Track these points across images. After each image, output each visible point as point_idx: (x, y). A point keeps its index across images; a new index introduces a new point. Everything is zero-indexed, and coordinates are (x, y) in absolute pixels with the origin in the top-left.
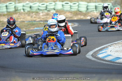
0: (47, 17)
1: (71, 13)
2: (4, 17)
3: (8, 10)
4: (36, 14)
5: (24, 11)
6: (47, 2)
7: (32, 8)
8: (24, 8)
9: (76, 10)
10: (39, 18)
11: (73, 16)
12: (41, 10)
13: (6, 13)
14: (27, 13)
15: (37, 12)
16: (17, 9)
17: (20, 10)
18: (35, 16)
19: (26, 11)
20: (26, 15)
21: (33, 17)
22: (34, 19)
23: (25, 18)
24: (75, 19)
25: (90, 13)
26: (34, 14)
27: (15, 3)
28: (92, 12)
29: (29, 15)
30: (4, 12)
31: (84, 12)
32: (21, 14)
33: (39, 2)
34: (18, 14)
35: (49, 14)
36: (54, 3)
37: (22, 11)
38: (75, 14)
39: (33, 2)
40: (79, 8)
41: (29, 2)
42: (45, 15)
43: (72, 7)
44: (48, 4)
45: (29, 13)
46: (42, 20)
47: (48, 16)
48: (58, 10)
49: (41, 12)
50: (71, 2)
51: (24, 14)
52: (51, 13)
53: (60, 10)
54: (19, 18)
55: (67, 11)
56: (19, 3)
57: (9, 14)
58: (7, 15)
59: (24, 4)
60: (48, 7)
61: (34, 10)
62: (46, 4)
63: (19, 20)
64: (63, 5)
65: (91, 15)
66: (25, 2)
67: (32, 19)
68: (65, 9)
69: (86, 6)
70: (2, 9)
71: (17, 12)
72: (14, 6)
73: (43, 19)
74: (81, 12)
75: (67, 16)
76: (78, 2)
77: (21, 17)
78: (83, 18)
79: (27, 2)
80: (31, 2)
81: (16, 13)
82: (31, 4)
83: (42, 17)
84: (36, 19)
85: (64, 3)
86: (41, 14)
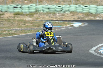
0: (62, 17)
1: (83, 14)
2: (27, 16)
3: (30, 11)
4: (54, 14)
5: (43, 12)
6: (63, 5)
7: (50, 9)
8: (44, 9)
9: (87, 11)
10: (56, 18)
11: (85, 16)
12: (58, 11)
13: (28, 13)
14: (45, 14)
15: (54, 13)
16: (37, 10)
17: (40, 11)
18: (52, 16)
19: (45, 12)
20: (45, 15)
21: (51, 17)
22: (52, 19)
23: (44, 17)
24: (87, 19)
25: (99, 14)
26: (51, 14)
27: (36, 5)
28: (101, 13)
29: (47, 15)
30: (27, 12)
31: (94, 14)
32: (41, 14)
33: (56, 5)
34: (39, 14)
35: (64, 14)
36: (68, 6)
37: (42, 11)
38: (86, 15)
39: (51, 5)
40: (90, 10)
41: (48, 4)
42: (61, 16)
43: (84, 9)
44: (63, 6)
45: (47, 14)
46: (59, 20)
47: (64, 17)
48: (72, 11)
49: (58, 13)
50: (83, 5)
51: (44, 14)
52: (66, 13)
53: (73, 11)
54: (39, 17)
55: (80, 12)
56: (39, 5)
57: (31, 14)
58: (29, 14)
59: (44, 6)
60: (63, 9)
61: (52, 11)
62: (62, 6)
63: (39, 19)
64: (76, 7)
65: (100, 16)
66: (45, 4)
67: (50, 18)
68: (78, 11)
69: (96, 8)
70: (25, 10)
71: (37, 12)
72: (35, 8)
73: (59, 18)
74: (91, 13)
75: (80, 17)
76: (89, 5)
77: (41, 16)
78: (93, 19)
79: (46, 5)
80: (50, 4)
81: (37, 14)
82: (49, 6)
83: (59, 17)
84: (53, 19)
85: (77, 6)
86: (58, 15)
